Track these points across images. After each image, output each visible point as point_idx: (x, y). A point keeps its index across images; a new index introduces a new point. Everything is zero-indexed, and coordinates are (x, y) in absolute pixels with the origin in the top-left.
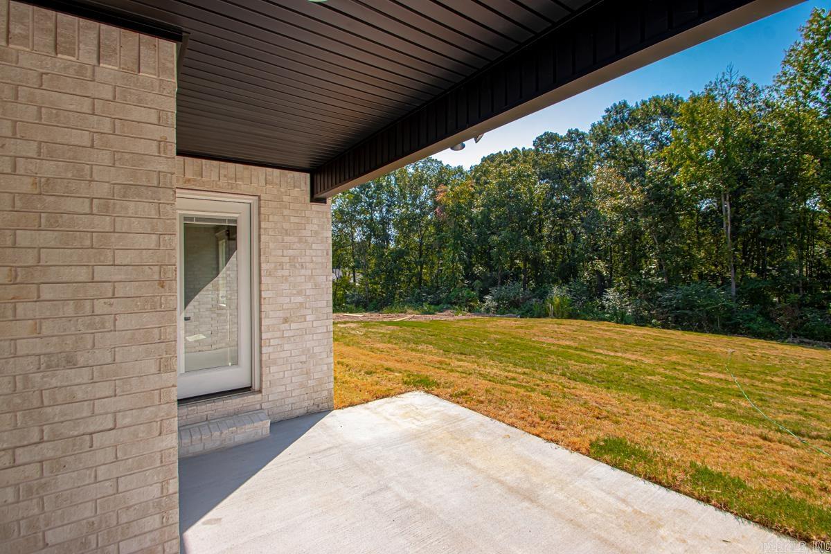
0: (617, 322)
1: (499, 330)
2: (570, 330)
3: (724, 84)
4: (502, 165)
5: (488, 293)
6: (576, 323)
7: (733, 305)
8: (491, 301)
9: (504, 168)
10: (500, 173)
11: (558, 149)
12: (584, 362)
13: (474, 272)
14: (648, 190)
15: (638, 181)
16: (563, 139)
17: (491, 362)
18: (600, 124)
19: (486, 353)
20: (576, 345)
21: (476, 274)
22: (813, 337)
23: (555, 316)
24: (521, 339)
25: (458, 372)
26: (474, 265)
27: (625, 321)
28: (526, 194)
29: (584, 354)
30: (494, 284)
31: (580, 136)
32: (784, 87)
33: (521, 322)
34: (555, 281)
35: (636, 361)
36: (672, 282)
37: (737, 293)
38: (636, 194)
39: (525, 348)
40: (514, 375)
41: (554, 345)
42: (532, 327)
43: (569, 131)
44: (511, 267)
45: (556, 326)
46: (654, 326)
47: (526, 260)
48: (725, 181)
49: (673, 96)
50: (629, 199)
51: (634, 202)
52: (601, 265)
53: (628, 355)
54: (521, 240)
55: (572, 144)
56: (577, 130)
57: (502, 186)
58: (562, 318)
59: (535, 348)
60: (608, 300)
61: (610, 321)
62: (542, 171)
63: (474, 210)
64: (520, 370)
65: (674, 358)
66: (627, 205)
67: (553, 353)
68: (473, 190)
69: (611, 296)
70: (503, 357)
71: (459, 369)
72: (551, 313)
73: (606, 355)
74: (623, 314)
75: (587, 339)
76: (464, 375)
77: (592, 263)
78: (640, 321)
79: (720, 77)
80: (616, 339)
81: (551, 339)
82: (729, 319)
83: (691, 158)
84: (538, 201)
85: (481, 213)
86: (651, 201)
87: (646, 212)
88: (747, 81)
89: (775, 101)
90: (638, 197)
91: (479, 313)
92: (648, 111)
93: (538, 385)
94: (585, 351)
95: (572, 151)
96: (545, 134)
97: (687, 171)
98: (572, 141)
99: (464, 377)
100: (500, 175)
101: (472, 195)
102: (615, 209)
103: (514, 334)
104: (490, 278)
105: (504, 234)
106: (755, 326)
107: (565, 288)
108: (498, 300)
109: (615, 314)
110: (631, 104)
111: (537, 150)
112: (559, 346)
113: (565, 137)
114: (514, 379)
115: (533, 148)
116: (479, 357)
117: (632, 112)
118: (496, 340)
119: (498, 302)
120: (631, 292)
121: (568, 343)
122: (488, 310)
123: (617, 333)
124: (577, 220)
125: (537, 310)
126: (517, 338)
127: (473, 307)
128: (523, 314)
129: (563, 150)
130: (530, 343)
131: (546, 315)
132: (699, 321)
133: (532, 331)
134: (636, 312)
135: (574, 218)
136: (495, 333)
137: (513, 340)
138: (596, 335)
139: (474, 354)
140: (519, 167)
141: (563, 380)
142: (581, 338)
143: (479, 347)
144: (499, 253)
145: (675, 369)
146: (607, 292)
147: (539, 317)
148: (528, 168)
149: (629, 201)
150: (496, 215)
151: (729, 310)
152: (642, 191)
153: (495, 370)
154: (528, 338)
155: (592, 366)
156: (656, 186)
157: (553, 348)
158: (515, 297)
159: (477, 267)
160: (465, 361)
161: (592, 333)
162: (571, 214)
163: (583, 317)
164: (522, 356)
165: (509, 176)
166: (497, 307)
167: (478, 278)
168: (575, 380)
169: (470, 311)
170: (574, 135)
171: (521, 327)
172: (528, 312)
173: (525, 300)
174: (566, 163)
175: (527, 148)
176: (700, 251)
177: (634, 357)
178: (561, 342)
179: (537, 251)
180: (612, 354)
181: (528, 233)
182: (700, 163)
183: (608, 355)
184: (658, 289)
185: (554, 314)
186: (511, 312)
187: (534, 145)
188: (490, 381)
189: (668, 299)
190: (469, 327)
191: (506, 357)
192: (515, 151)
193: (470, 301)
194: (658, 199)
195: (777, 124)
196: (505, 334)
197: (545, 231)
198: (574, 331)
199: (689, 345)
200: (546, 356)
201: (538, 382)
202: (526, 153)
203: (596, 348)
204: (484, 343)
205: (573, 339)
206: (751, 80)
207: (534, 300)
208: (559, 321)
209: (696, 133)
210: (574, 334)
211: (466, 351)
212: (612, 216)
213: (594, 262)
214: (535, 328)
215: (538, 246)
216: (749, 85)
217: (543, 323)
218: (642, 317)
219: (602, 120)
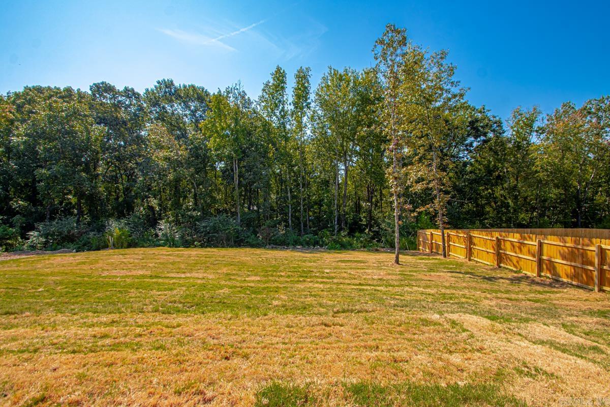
0: (170, 247)
1: (56, 270)
2: (137, 259)
3: (236, 91)
4: (54, 98)
5: (33, 228)
6: (139, 251)
7: (240, 228)
8: (38, 237)
9: (56, 102)
10: (50, 105)
11: (115, 100)
12: (165, 290)
13: (11, 206)
14: (191, 149)
15: (183, 141)
16: (119, 93)
17: (60, 317)
18: (152, 90)
19: (47, 303)
20: (149, 273)
21: (15, 209)
22: (276, 244)
23: (115, 246)
24: (89, 276)
25: (12, 352)
26: (11, 199)
27: (176, 245)
28: (82, 133)
29: (160, 280)
30: (41, 218)
31: (137, 96)
32: (263, 104)
33: (81, 256)
34: (111, 215)
35: (203, 278)
36: (206, 214)
37: (241, 221)
38: (182, 150)
39: (97, 287)
40: (103, 330)
41: (127, 276)
42: (97, 262)
43: (125, 88)
44: (61, 203)
45: (121, 256)
46: (196, 246)
47: (80, 195)
48: (236, 152)
49: (204, 89)
50: (177, 153)
51: (181, 156)
52: (154, 202)
53: (195, 275)
54: (77, 176)
55: (128, 100)
56: (133, 90)
57: (52, 120)
58: (122, 248)
59: (108, 284)
60: (160, 229)
61: (164, 246)
62: (99, 115)
63: (14, 139)
64: (104, 318)
65: (225, 270)
66: (175, 157)
67: (131, 286)
68: (11, 116)
69: (163, 226)
70: (73, 304)
71: (13, 346)
72: (111, 244)
73: (179, 278)
74: (173, 240)
75: (156, 265)
76: (26, 355)
77: (147, 200)
78: (187, 244)
79: (234, 86)
80: (179, 262)
81: (122, 271)
82: (238, 237)
83: (217, 132)
84: (95, 141)
85: (25, 142)
86: (192, 157)
87: (189, 164)
88: (246, 94)
89: (258, 110)
90: (183, 153)
91: (22, 251)
92: (188, 93)
93: (140, 335)
94: (159, 277)
95: (129, 106)
96: (103, 83)
97: (215, 141)
98: (128, 97)
99: (27, 360)
100: (50, 108)
101: (12, 122)
102: (167, 159)
103: (78, 271)
104: (35, 212)
105: (55, 168)
106: (251, 241)
107: (123, 221)
108: (46, 236)
109: (167, 240)
110: (177, 84)
111: (94, 95)
112: (133, 277)
113: (122, 92)
114: (105, 336)
115: (90, 92)
116: (38, 313)
117: (176, 90)
118: (56, 283)
119: (46, 238)
120: (177, 222)
121: (141, 272)
122: (33, 247)
123: (178, 256)
124: (133, 164)
125: (95, 243)
126: (84, 277)
127: (11, 245)
128: (79, 248)
129: (119, 102)
130: (101, 279)
131: (105, 247)
132: (222, 240)
133: (97, 266)
134: (182, 237)
135: (130, 162)
136: (52, 274)
137: (78, 279)
138: (162, 261)
139: (29, 309)
140: (74, 105)
141: (159, 317)
142: (151, 265)
143: (33, 297)
144: (48, 187)
145: (230, 279)
146: (159, 223)
147: (98, 249)
148: (84, 109)
149: (177, 154)
150: (45, 148)
151: (237, 232)
152: (187, 149)
153: (73, 330)
154: (96, 274)
155: (175, 292)
156: (196, 147)
157: (128, 281)
158: (69, 232)
159: (17, 202)
160: (17, 326)
161: (158, 259)
162: (128, 158)
163: (141, 245)
164: (98, 298)
165: (63, 111)
166: (46, 243)
167: (18, 213)
168: (169, 313)
169: (7, 250)
170: (130, 93)
171: (84, 263)
172: (84, 245)
173: (81, 234)
174: (122, 115)
175: (83, 90)
176: (219, 194)
177: (201, 276)
178: (134, 273)
179: (95, 187)
180: (183, 276)
181: (83, 170)
182: (223, 137)
183: (181, 278)
184: (198, 220)
185: (114, 245)
186: (64, 247)
187: (91, 89)
188: (74, 352)
189: (204, 227)
190: (11, 271)
191: (77, 303)
192: (69, 90)
193: (7, 239)
194: (197, 157)
195: (259, 124)
196: (66, 274)
197: (100, 170)
198: (141, 259)
199: (228, 258)
200: (126, 292)
201: (138, 330)
202: (81, 96)
203: (168, 272)
204: (41, 290)
205: (143, 267)
206: (247, 94)
207: (92, 234)
208: (122, 251)
209: (220, 117)
210: (142, 263)
211: (15, 307)
212: (163, 164)
213: (149, 199)
214: (100, 261)
215: (96, 183)
216: (246, 97)
217: (106, 255)
218: (187, 241)
219: (154, 88)
